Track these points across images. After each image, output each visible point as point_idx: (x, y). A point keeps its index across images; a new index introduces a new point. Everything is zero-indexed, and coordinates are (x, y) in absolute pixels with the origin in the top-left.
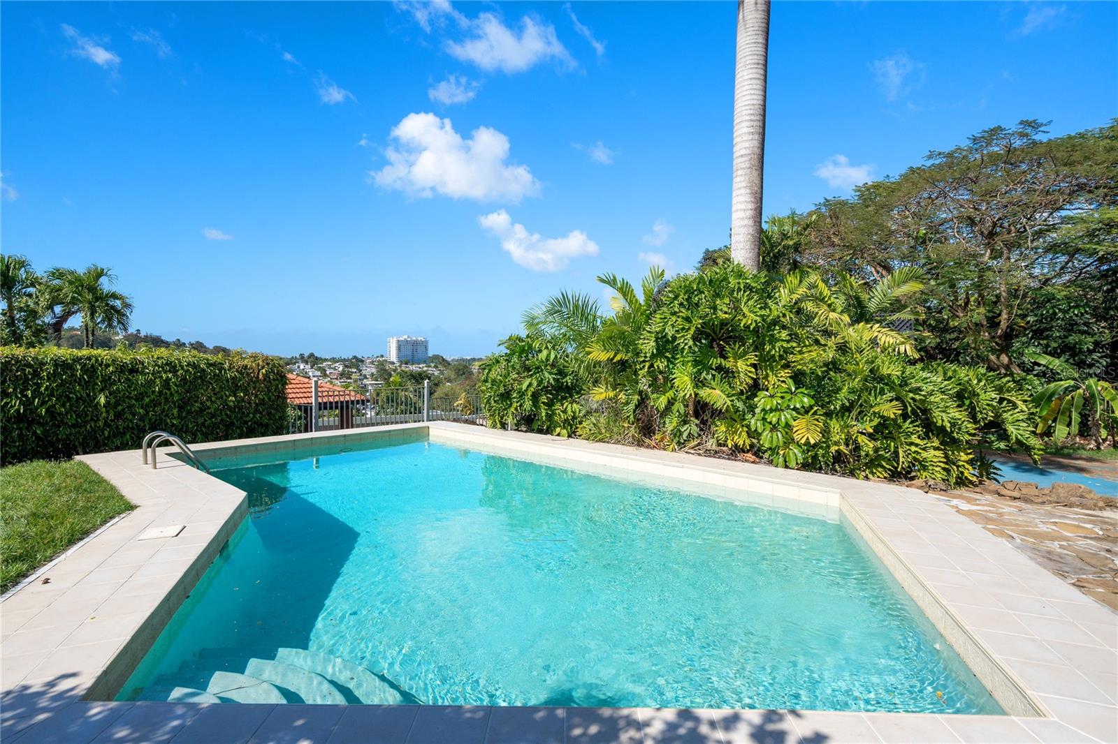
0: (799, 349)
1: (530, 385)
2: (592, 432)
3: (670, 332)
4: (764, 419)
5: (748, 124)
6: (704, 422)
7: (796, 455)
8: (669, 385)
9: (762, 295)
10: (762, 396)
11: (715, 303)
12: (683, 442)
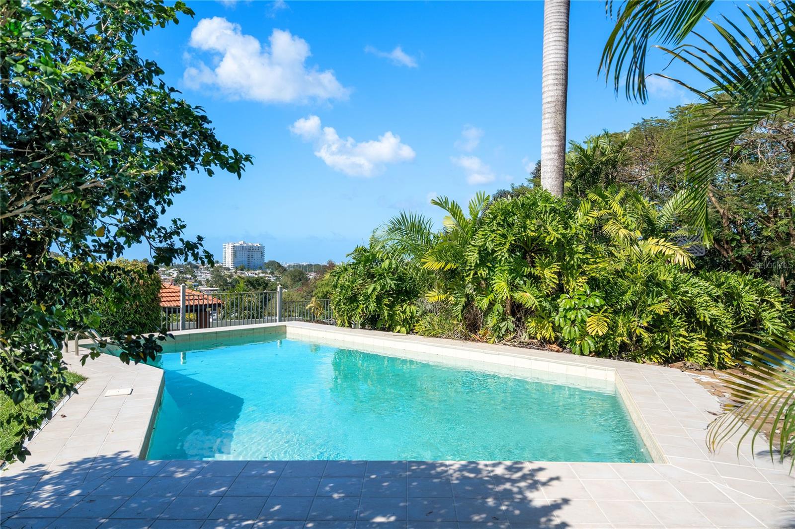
0: (594, 260)
1: (374, 289)
2: (427, 329)
3: (490, 246)
4: (565, 317)
5: (553, 77)
6: (519, 320)
7: (589, 345)
8: (490, 289)
9: (564, 217)
10: (564, 297)
11: (525, 223)
12: (501, 336)
